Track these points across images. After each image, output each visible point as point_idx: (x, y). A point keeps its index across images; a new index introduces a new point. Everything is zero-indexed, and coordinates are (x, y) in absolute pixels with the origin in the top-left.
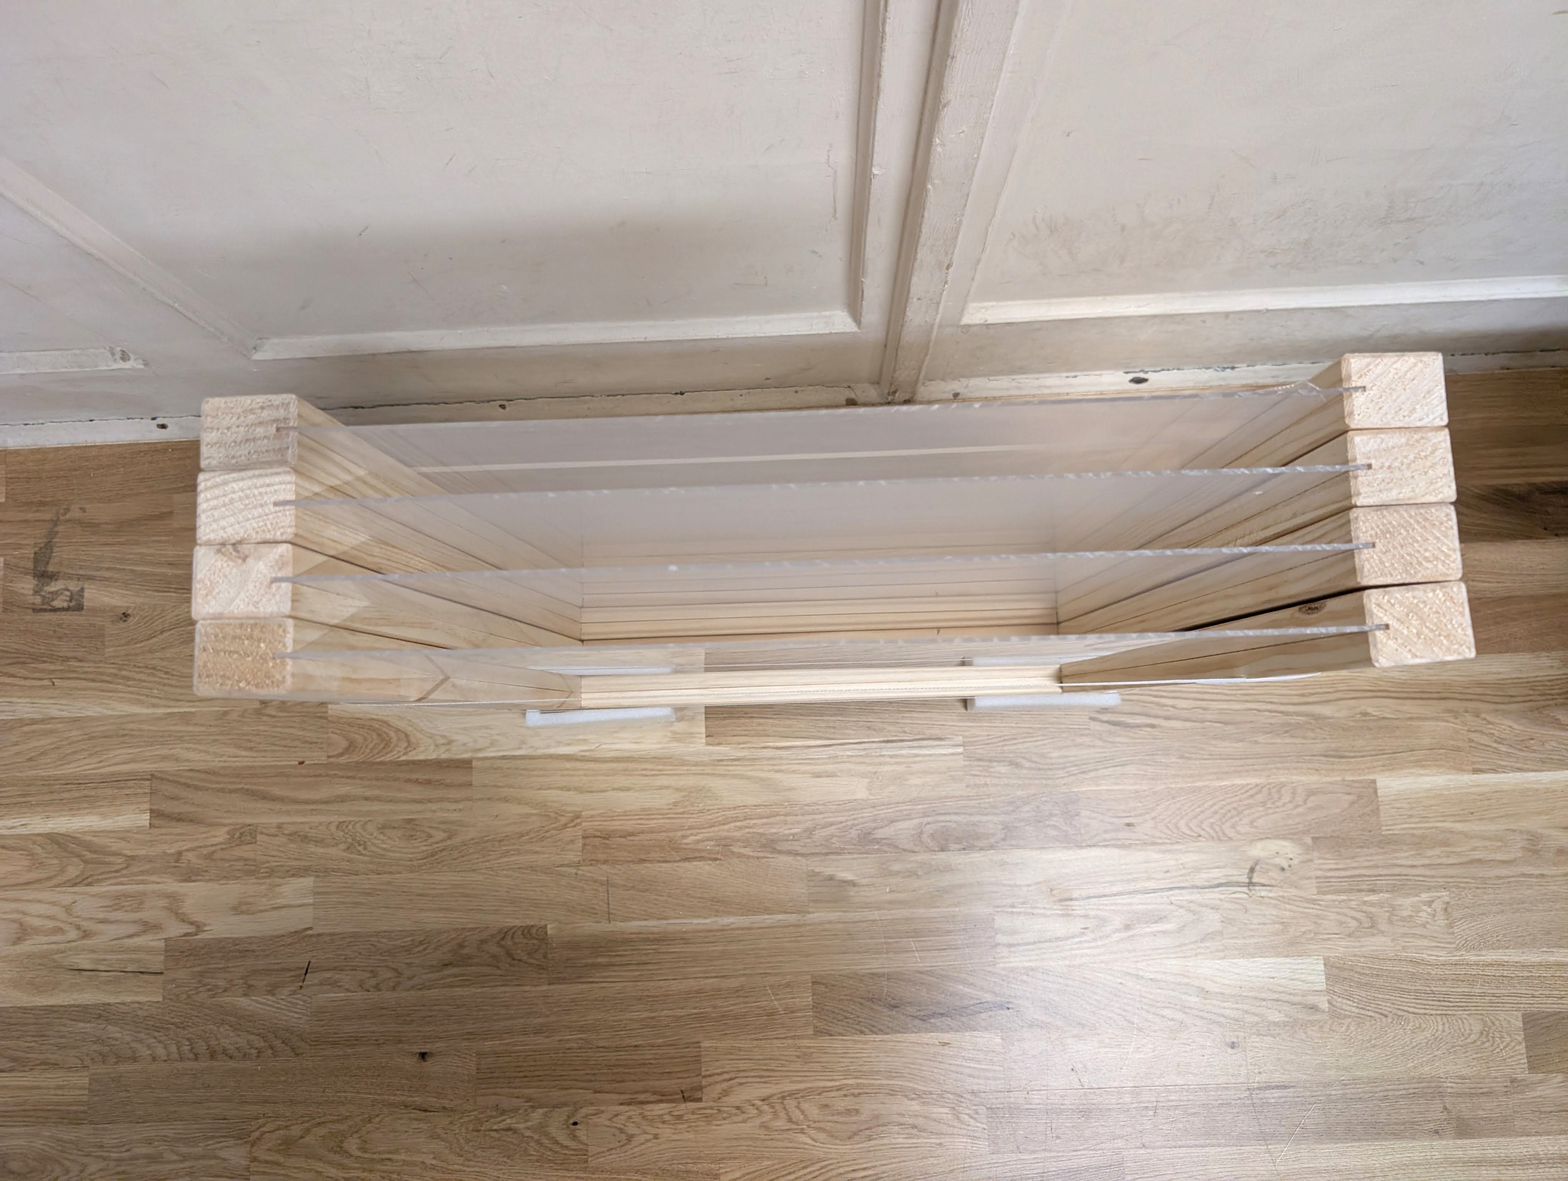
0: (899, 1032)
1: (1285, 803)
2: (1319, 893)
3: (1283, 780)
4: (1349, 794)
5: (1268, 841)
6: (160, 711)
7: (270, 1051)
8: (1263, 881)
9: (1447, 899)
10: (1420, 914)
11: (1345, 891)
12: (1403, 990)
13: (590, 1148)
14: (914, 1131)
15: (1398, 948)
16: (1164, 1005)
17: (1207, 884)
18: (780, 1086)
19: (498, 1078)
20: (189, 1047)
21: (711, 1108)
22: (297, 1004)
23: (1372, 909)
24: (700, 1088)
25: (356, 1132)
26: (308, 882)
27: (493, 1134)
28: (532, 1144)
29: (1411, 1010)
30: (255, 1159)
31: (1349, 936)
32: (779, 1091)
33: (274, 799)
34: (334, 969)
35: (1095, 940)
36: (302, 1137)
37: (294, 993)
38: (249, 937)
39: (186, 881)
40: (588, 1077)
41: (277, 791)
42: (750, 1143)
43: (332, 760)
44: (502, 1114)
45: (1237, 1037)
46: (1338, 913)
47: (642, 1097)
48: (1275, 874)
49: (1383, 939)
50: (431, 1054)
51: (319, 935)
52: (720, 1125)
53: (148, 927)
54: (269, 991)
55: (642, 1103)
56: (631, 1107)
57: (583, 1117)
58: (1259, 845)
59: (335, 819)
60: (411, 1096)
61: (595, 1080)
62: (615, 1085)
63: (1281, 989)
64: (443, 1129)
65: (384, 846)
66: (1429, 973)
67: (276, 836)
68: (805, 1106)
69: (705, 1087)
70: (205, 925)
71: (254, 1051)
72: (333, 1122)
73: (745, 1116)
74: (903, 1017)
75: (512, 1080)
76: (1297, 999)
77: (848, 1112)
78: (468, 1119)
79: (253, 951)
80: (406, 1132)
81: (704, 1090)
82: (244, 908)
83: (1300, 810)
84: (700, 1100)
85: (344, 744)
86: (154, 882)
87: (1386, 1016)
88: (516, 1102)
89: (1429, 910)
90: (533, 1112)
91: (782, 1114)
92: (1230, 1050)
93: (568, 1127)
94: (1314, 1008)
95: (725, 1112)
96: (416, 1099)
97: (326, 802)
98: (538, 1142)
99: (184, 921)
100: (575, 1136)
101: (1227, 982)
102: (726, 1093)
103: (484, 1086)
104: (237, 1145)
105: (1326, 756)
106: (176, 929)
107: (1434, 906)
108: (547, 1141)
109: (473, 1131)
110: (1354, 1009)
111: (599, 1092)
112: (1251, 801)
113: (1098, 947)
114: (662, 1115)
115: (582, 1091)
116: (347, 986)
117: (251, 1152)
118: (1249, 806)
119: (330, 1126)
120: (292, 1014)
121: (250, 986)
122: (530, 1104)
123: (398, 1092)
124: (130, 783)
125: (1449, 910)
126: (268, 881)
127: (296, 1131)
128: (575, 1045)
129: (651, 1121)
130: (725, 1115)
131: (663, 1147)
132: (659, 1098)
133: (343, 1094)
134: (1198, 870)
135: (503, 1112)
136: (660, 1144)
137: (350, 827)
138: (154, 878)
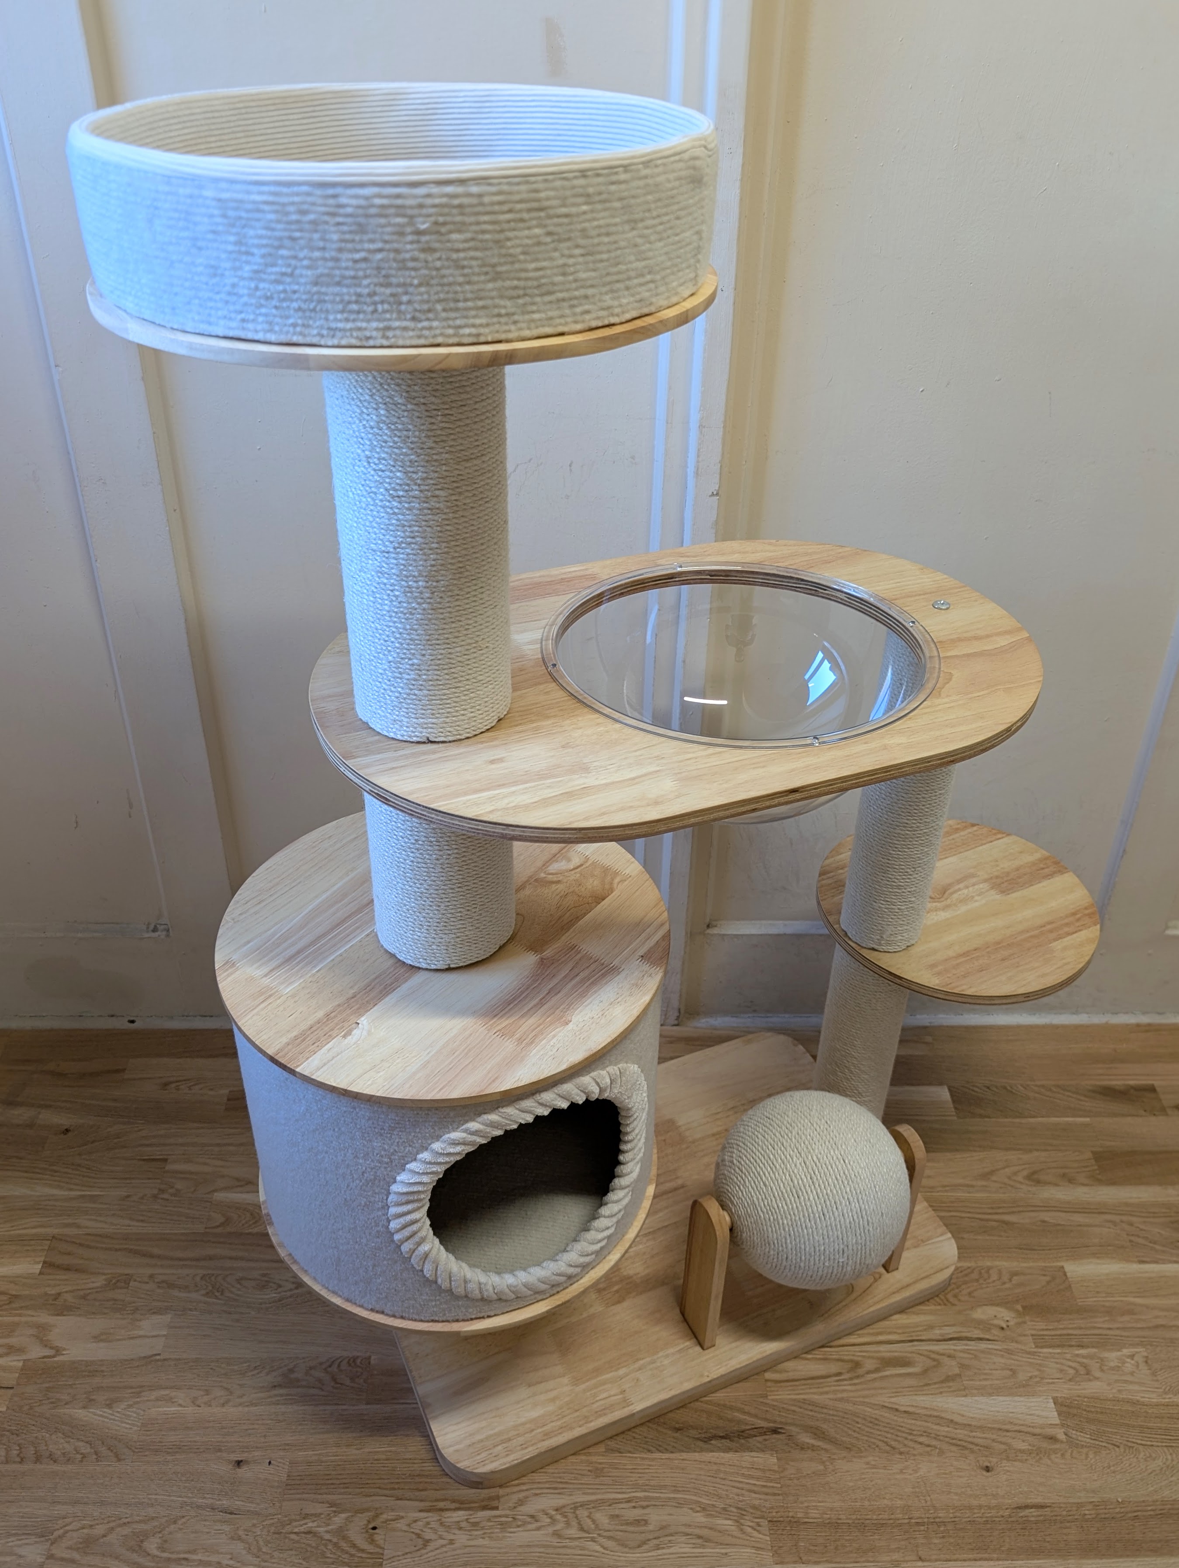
0: (683, 1451)
1: (994, 1281)
2: (1037, 1347)
3: (989, 1264)
4: (1044, 1275)
5: (985, 1307)
6: (73, 1194)
7: (95, 1457)
8: (987, 1337)
9: (1145, 1354)
10: (1127, 1365)
11: (1058, 1346)
12: (1128, 1425)
13: (386, 1552)
14: (699, 1541)
15: (1114, 1391)
16: (919, 1433)
17: (940, 1338)
18: (572, 1497)
19: (306, 1484)
20: (18, 1452)
21: (507, 1516)
22: (131, 1416)
23: (1084, 1360)
24: (498, 1498)
25: (160, 1532)
26: (167, 1318)
27: (293, 1536)
28: (330, 1547)
29: (1139, 1442)
30: (51, 1557)
31: (1070, 1380)
32: (569, 1502)
33: (152, 1256)
34: (171, 1388)
35: (851, 1379)
36: (104, 1536)
37: (130, 1406)
38: (102, 1361)
39: (58, 1315)
40: (393, 1486)
41: (156, 1251)
42: (542, 1550)
43: (208, 1230)
44: (304, 1518)
45: (990, 1462)
46: (1057, 1363)
47: (441, 1505)
48: (995, 1332)
49: (1098, 1383)
50: (247, 1462)
51: (165, 1360)
52: (514, 1532)
53: (11, 1350)
54: (107, 1405)
55: (442, 1510)
56: (430, 1514)
57: (383, 1522)
58: (979, 1310)
59: (201, 1272)
60: (220, 1500)
61: (399, 1489)
62: (417, 1493)
63: (1022, 1422)
64: (245, 1530)
65: (239, 1292)
66: (1146, 1412)
67: (147, 1283)
68: (598, 1516)
69: (503, 1496)
70: (65, 1349)
71: (79, 1457)
72: (140, 1522)
73: (539, 1524)
74: (686, 1439)
75: (319, 1487)
76: (1038, 1431)
77: (638, 1522)
78: (272, 1521)
79: (102, 1371)
80: (208, 1533)
81: (502, 1500)
82: (103, 1337)
83: (1007, 1286)
84: (497, 1508)
85: (222, 1220)
86: (29, 1315)
87: (1118, 1447)
88: (319, 1508)
89: (1133, 1362)
90: (335, 1516)
91: (574, 1523)
92: (985, 1473)
93: (367, 1532)
94: (1053, 1439)
95: (520, 1520)
96: (224, 1502)
97: (197, 1260)
98: (336, 1545)
99: (46, 1346)
100: (373, 1540)
101: (972, 1415)
102: (521, 1502)
103: (292, 1492)
104: (36, 1542)
105: (1021, 1249)
106: (36, 1352)
107: (1136, 1358)
108: (345, 1545)
109: (274, 1533)
110: (1088, 1440)
111: (401, 1499)
112: (966, 1279)
113: (855, 1384)
114: (458, 1522)
115: (383, 1498)
116: (181, 1402)
117: (49, 1550)
118: (965, 1283)
119: (135, 1526)
120: (124, 1425)
121: (91, 1400)
122: (334, 1509)
123: (208, 1496)
124: (33, 1242)
125: (1149, 1362)
126: (131, 1317)
127: (99, 1530)
128: (384, 1457)
129: (448, 1528)
130: (520, 1523)
131: (458, 1552)
132: (457, 1505)
133: (153, 1497)
134: (931, 1327)
135: (306, 1516)
136: (454, 1550)
137: (213, 1278)
138: (30, 1312)
